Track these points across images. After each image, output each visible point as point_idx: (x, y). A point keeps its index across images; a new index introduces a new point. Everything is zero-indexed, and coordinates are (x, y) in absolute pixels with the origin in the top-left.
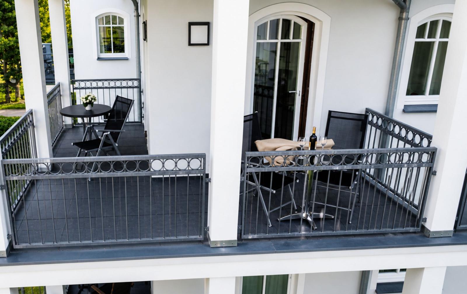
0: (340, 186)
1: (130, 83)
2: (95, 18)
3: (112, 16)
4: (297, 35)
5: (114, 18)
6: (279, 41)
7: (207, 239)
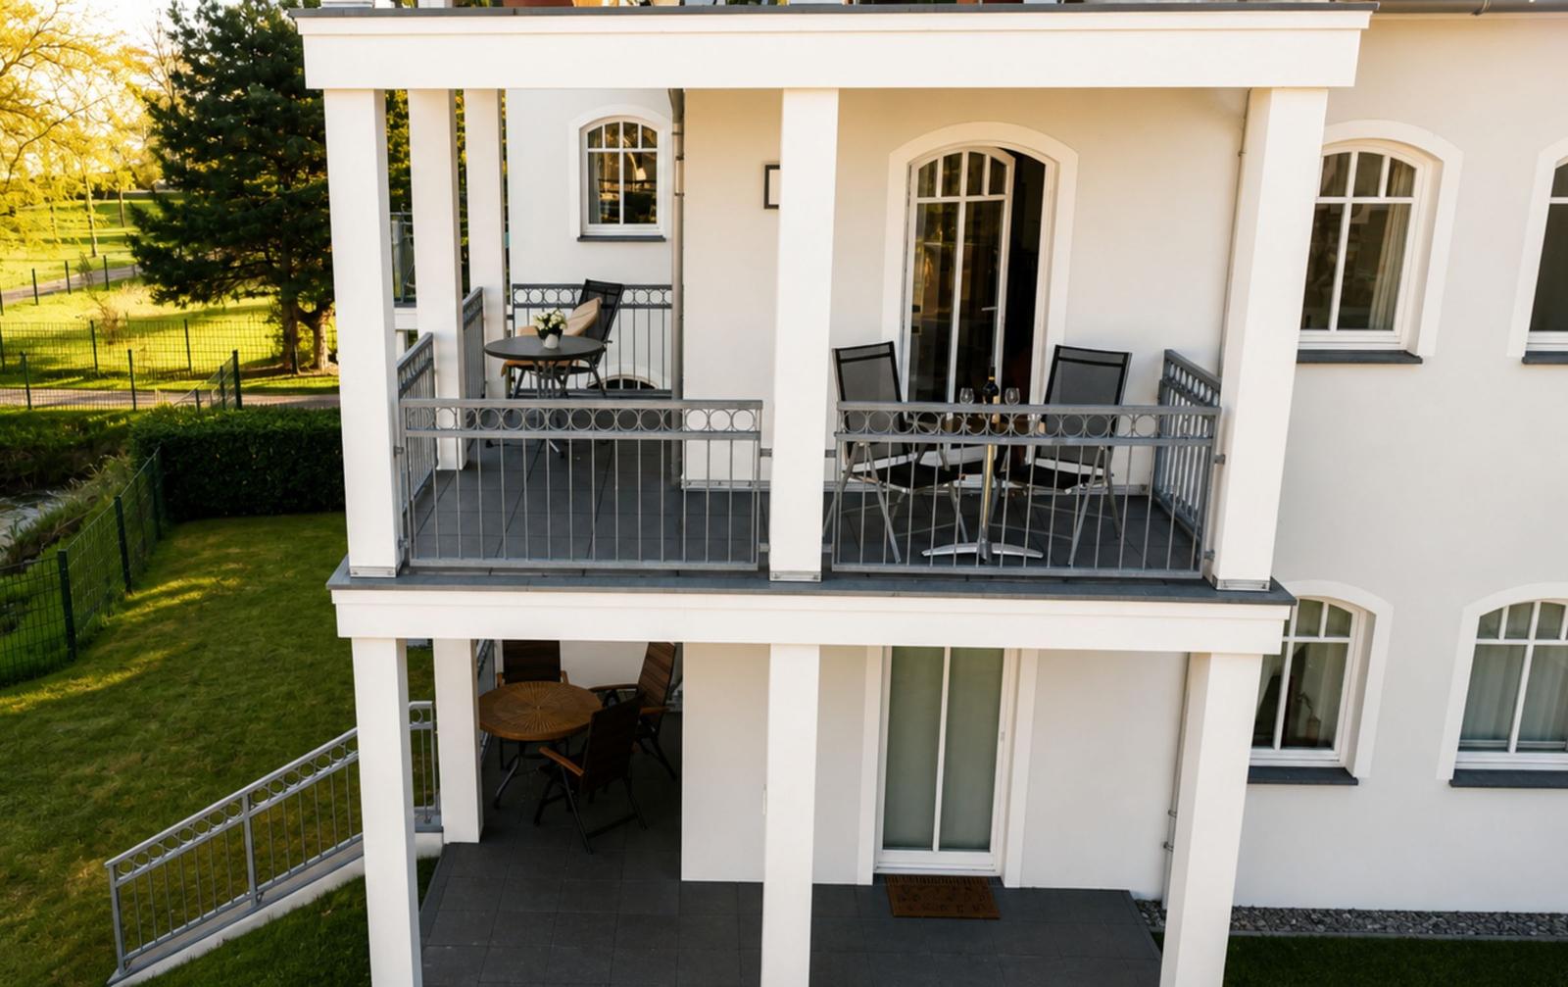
0: (1030, 485)
1: (656, 297)
2: (578, 131)
3: (625, 124)
4: (997, 187)
5: (631, 129)
6: (963, 199)
7: (765, 569)
